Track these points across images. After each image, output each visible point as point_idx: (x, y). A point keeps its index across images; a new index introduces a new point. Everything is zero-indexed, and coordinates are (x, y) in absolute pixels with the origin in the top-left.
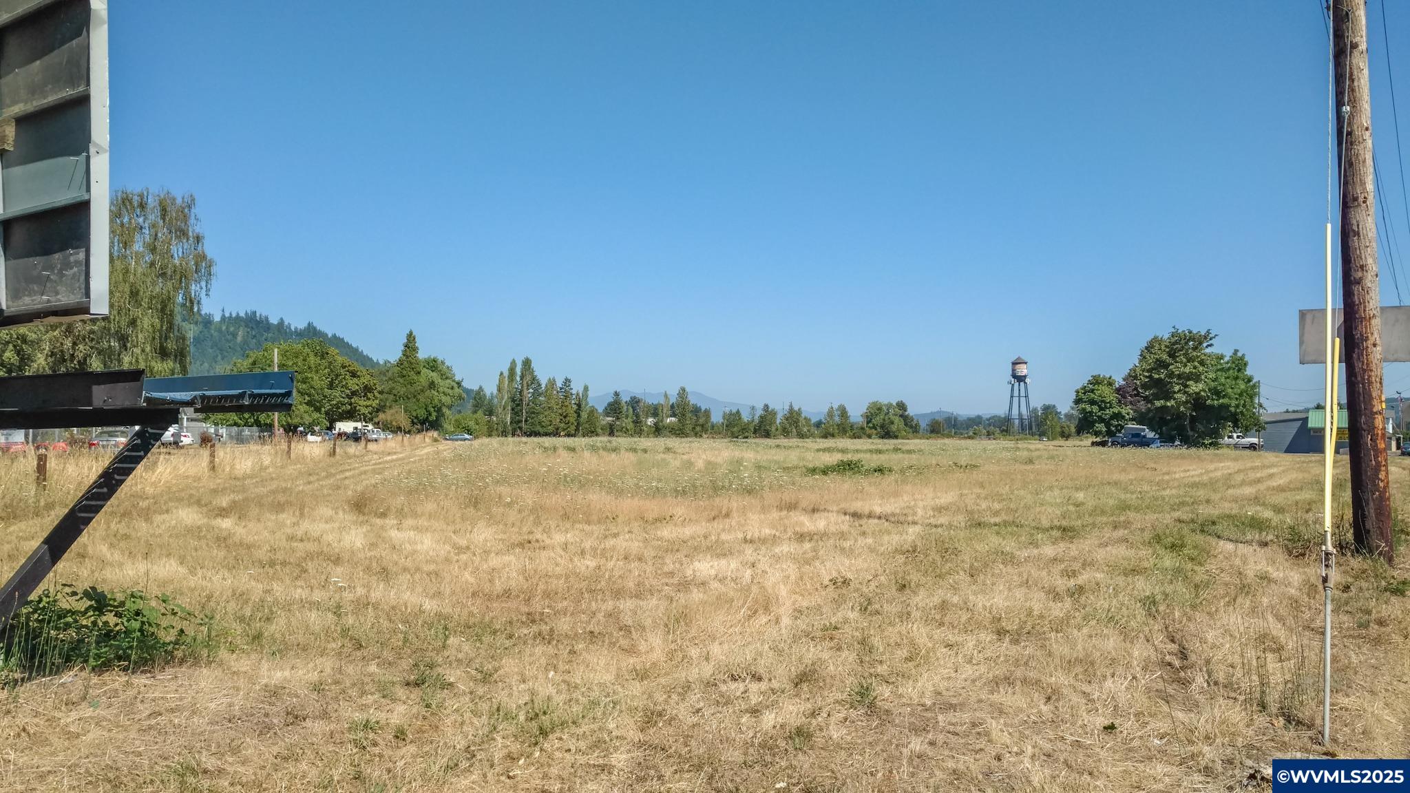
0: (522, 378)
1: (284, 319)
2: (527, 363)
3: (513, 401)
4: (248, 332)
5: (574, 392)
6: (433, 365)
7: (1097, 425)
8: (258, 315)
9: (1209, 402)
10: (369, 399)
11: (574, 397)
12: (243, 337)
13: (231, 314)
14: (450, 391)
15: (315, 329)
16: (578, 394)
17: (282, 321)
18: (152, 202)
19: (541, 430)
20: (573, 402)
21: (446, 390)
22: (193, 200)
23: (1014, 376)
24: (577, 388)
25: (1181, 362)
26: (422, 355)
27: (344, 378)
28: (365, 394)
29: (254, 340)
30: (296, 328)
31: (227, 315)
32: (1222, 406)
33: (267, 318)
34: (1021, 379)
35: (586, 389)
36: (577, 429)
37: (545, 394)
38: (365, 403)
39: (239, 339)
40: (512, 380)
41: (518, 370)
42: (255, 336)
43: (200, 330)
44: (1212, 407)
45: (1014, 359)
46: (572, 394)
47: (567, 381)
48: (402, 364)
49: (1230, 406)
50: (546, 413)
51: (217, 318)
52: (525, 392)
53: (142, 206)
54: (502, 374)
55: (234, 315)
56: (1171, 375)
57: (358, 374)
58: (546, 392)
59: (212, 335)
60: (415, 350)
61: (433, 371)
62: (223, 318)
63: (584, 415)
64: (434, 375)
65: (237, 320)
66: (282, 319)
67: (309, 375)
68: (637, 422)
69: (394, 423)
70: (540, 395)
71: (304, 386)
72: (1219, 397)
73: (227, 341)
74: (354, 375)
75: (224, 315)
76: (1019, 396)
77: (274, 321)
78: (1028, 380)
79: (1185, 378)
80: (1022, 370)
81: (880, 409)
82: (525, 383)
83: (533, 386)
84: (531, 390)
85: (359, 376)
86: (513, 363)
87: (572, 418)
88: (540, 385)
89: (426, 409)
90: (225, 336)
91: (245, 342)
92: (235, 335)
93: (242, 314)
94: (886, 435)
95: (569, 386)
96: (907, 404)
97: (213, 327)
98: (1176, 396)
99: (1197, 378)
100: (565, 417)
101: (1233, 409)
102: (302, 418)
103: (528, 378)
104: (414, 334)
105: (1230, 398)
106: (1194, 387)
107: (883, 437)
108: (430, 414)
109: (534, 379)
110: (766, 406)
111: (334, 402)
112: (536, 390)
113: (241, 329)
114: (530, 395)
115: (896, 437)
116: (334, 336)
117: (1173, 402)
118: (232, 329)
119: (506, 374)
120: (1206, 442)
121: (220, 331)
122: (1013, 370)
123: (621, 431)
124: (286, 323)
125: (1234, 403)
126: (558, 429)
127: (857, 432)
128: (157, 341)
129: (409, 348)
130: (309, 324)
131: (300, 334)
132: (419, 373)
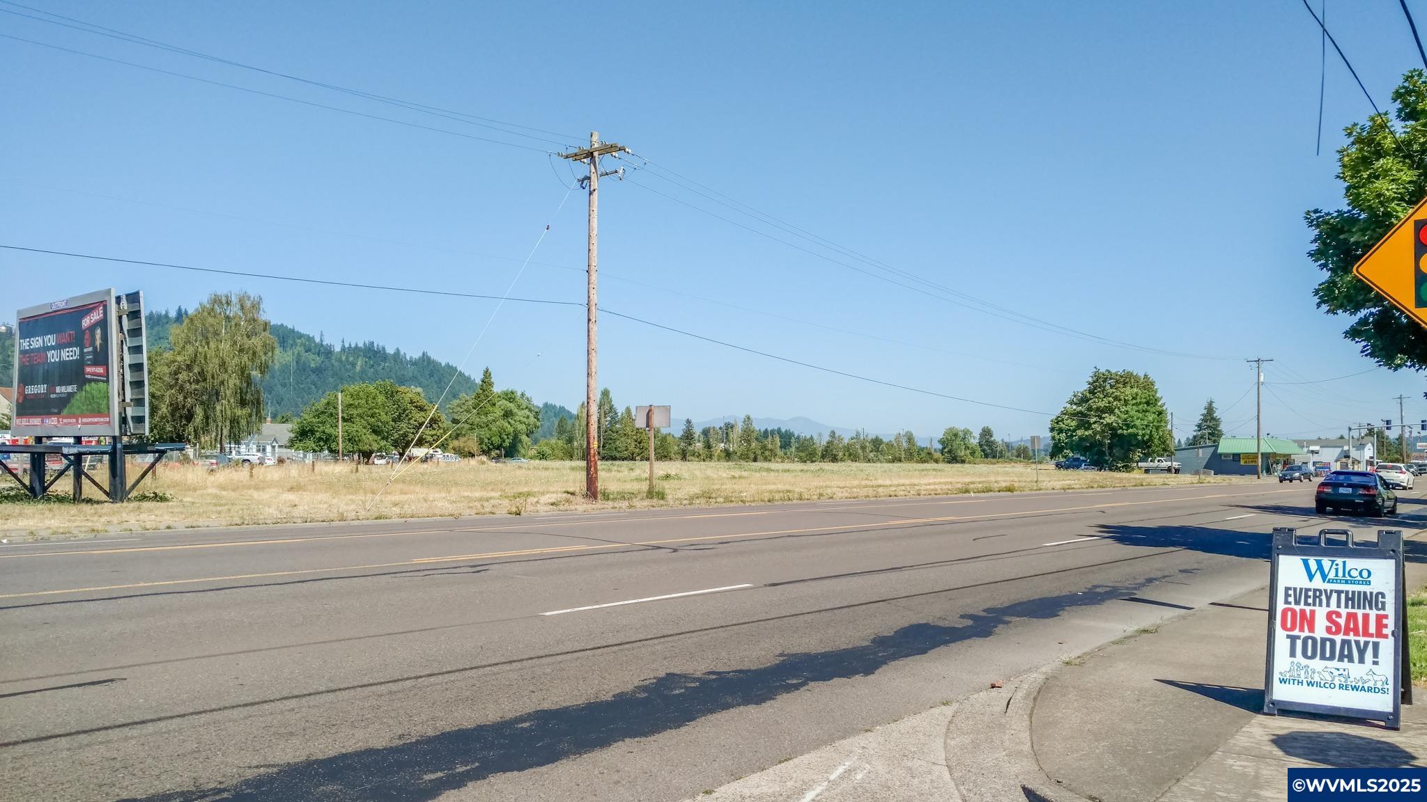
0: (600, 407)
1: (400, 349)
2: (605, 393)
4: (366, 362)
6: (510, 396)
7: (1065, 451)
8: (375, 345)
9: (1120, 432)
10: (434, 429)
12: (361, 367)
13: (350, 344)
14: (525, 420)
15: (429, 358)
17: (398, 352)
18: (234, 300)
19: (618, 455)
21: (522, 419)
22: (261, 299)
25: (1098, 398)
26: (498, 389)
27: (410, 412)
28: (431, 425)
29: (372, 370)
30: (411, 357)
31: (347, 346)
32: (1130, 435)
33: (384, 349)
37: (621, 421)
38: (430, 433)
39: (358, 368)
42: (373, 366)
43: (322, 359)
44: (1122, 435)
48: (479, 397)
49: (1137, 434)
50: (622, 439)
51: (338, 349)
52: (603, 420)
53: (228, 303)
55: (353, 346)
56: (1090, 409)
57: (425, 408)
58: (622, 419)
59: (333, 365)
60: (491, 384)
61: (510, 402)
62: (343, 349)
64: (511, 406)
65: (355, 351)
66: (398, 349)
67: (377, 411)
68: (708, 446)
69: (466, 449)
70: (616, 423)
71: (373, 420)
72: (1128, 426)
73: (347, 370)
74: (421, 409)
75: (343, 346)
77: (390, 350)
79: (1101, 411)
81: (956, 435)
82: (602, 412)
83: (611, 414)
84: (609, 419)
85: (426, 410)
88: (617, 414)
89: (500, 436)
90: (344, 366)
91: (363, 371)
92: (354, 365)
93: (361, 345)
94: (953, 460)
96: (992, 429)
97: (333, 357)
98: (1093, 426)
99: (1111, 411)
100: (640, 443)
101: (1139, 438)
102: (370, 445)
103: (607, 407)
104: (490, 370)
105: (1137, 429)
106: (1109, 419)
107: (949, 462)
108: (504, 441)
109: (612, 408)
110: (833, 433)
111: (401, 432)
112: (613, 418)
113: (360, 358)
114: (607, 423)
115: (963, 462)
116: (448, 365)
117: (1090, 432)
118: (351, 359)
120: (1119, 465)
121: (340, 360)
123: (694, 455)
124: (402, 353)
125: (1140, 432)
126: (633, 454)
127: (924, 456)
128: (238, 395)
129: (485, 383)
130: (424, 354)
131: (414, 363)
132: (494, 405)
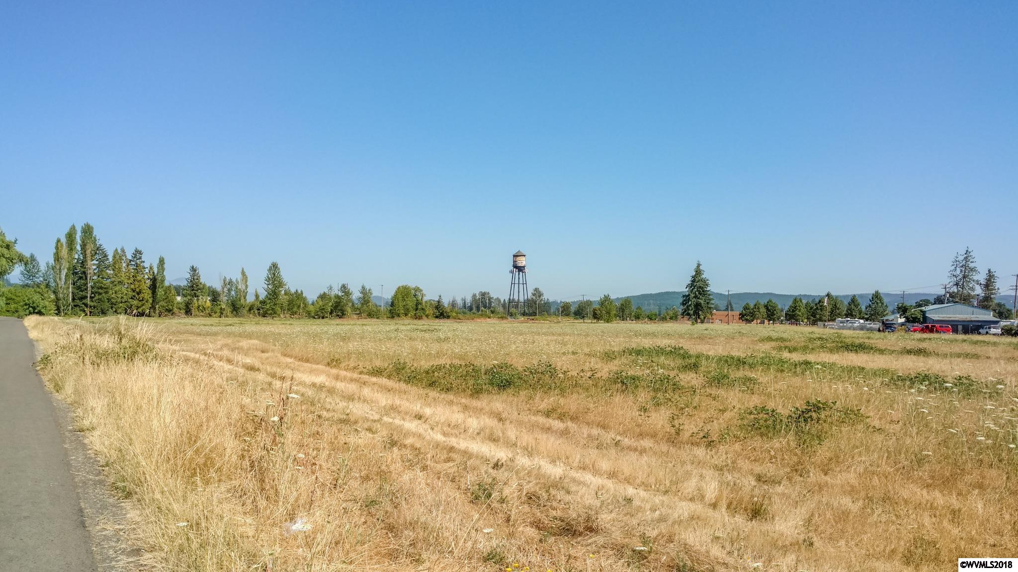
0: (84, 246)
2: (88, 231)
3: (75, 273)
5: (147, 265)
11: (147, 271)
16: (151, 268)
19: (111, 308)
20: (146, 277)
23: (515, 267)
24: (150, 261)
34: (520, 269)
35: (162, 262)
36: (153, 307)
37: (113, 266)
40: (71, 249)
41: (78, 240)
45: (514, 253)
46: (144, 268)
47: (138, 253)
50: (117, 288)
52: (89, 263)
54: (58, 241)
63: (160, 292)
70: (107, 267)
76: (519, 284)
78: (526, 270)
80: (522, 262)
82: (88, 252)
83: (97, 257)
84: (96, 262)
86: (73, 230)
87: (147, 294)
88: (106, 256)
95: (140, 258)
100: (138, 294)
103: (91, 247)
109: (98, 249)
112: (101, 261)
114: (94, 267)
119: (64, 240)
122: (515, 262)
123: (198, 310)
126: (131, 307)
